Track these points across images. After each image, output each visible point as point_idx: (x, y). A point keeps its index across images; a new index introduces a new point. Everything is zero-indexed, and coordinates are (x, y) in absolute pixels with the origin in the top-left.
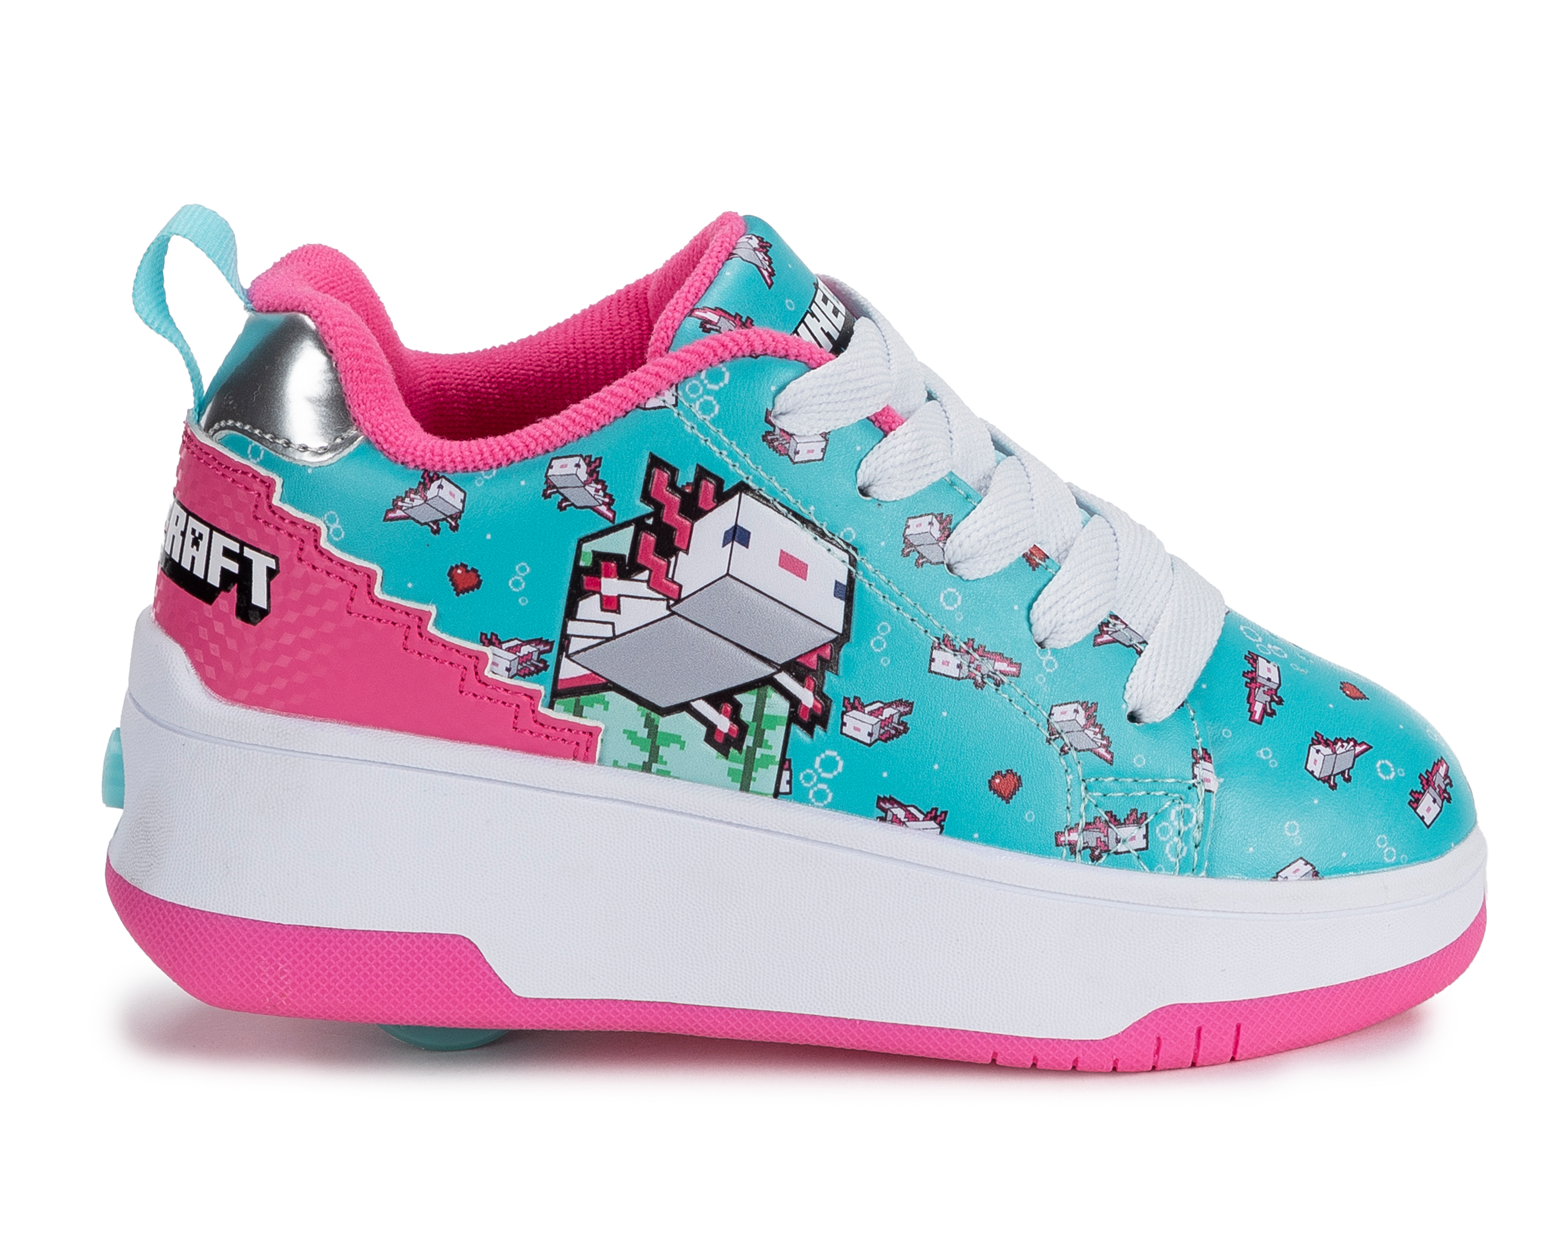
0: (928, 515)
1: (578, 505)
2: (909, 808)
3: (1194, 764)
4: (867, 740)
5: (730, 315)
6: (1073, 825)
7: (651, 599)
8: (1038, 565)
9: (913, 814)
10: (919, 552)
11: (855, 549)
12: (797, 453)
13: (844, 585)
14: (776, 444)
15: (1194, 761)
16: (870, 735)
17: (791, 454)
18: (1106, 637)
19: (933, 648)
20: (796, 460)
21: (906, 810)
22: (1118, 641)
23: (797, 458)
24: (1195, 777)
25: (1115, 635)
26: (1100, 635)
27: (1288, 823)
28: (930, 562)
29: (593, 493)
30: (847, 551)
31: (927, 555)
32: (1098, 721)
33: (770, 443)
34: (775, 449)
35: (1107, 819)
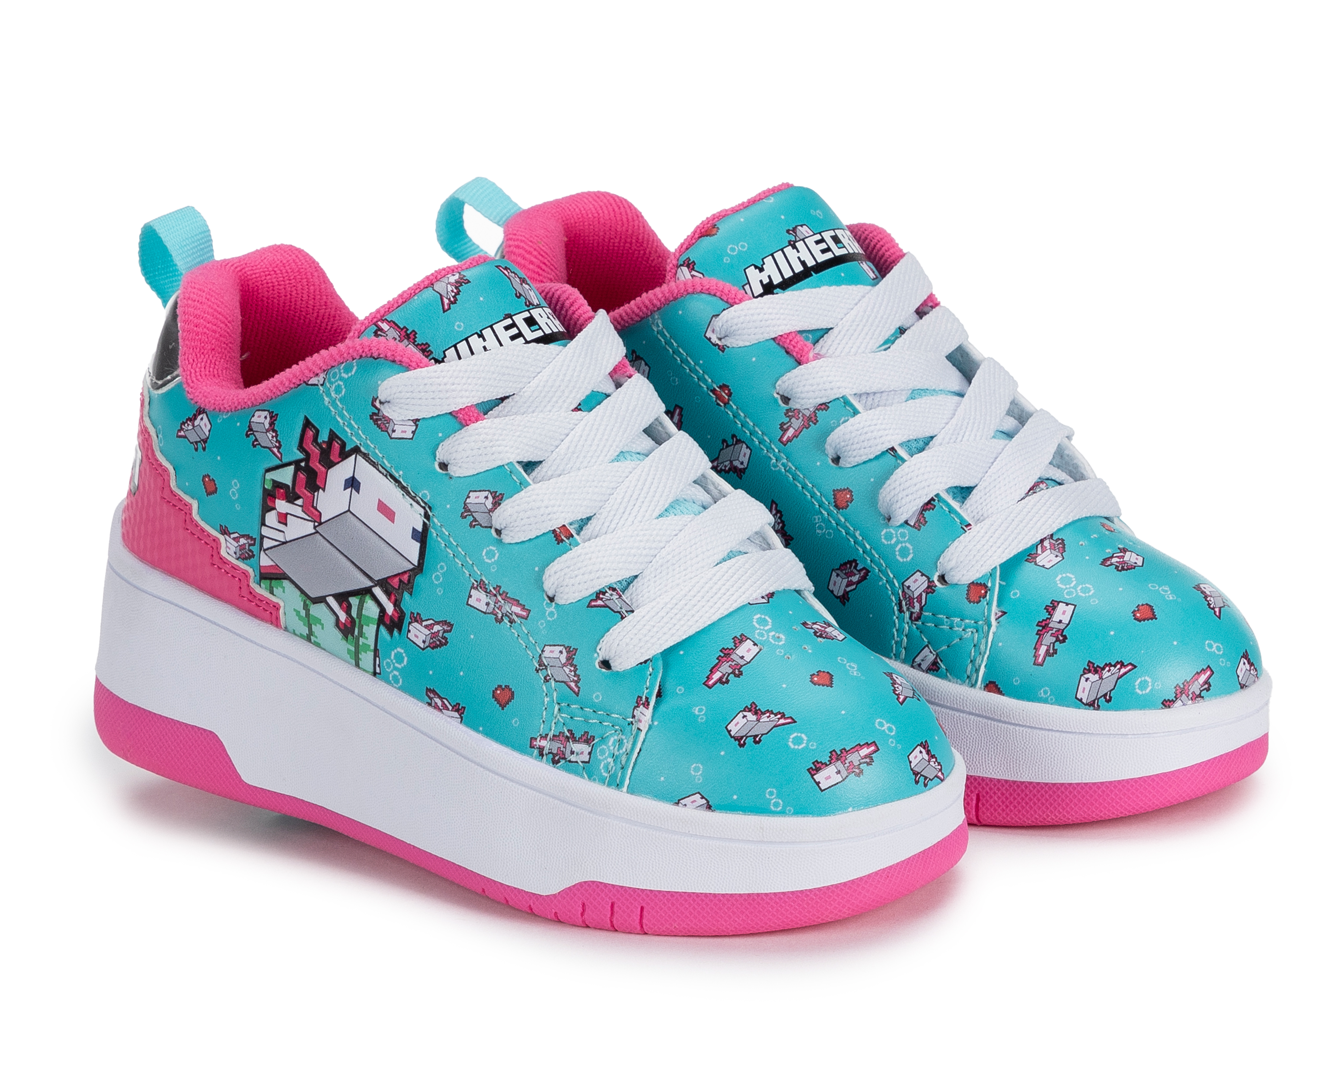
0: (486, 491)
1: (263, 445)
2: (444, 700)
3: (635, 707)
4: (422, 645)
5: (399, 327)
6: (544, 735)
7: (305, 519)
8: (562, 541)
9: (446, 705)
10: (473, 517)
11: (430, 508)
12: (394, 431)
13: (419, 532)
14: (379, 422)
15: (636, 705)
16: (424, 642)
17: (390, 432)
18: (600, 602)
19: (472, 587)
20: (393, 436)
21: (442, 701)
22: (608, 607)
23: (394, 435)
24: (634, 717)
25: (608, 603)
26: (595, 600)
27: (695, 765)
28: (481, 525)
29: (270, 438)
30: (424, 508)
31: (479, 520)
32: (574, 662)
33: (376, 421)
34: (379, 426)
35: (569, 735)
